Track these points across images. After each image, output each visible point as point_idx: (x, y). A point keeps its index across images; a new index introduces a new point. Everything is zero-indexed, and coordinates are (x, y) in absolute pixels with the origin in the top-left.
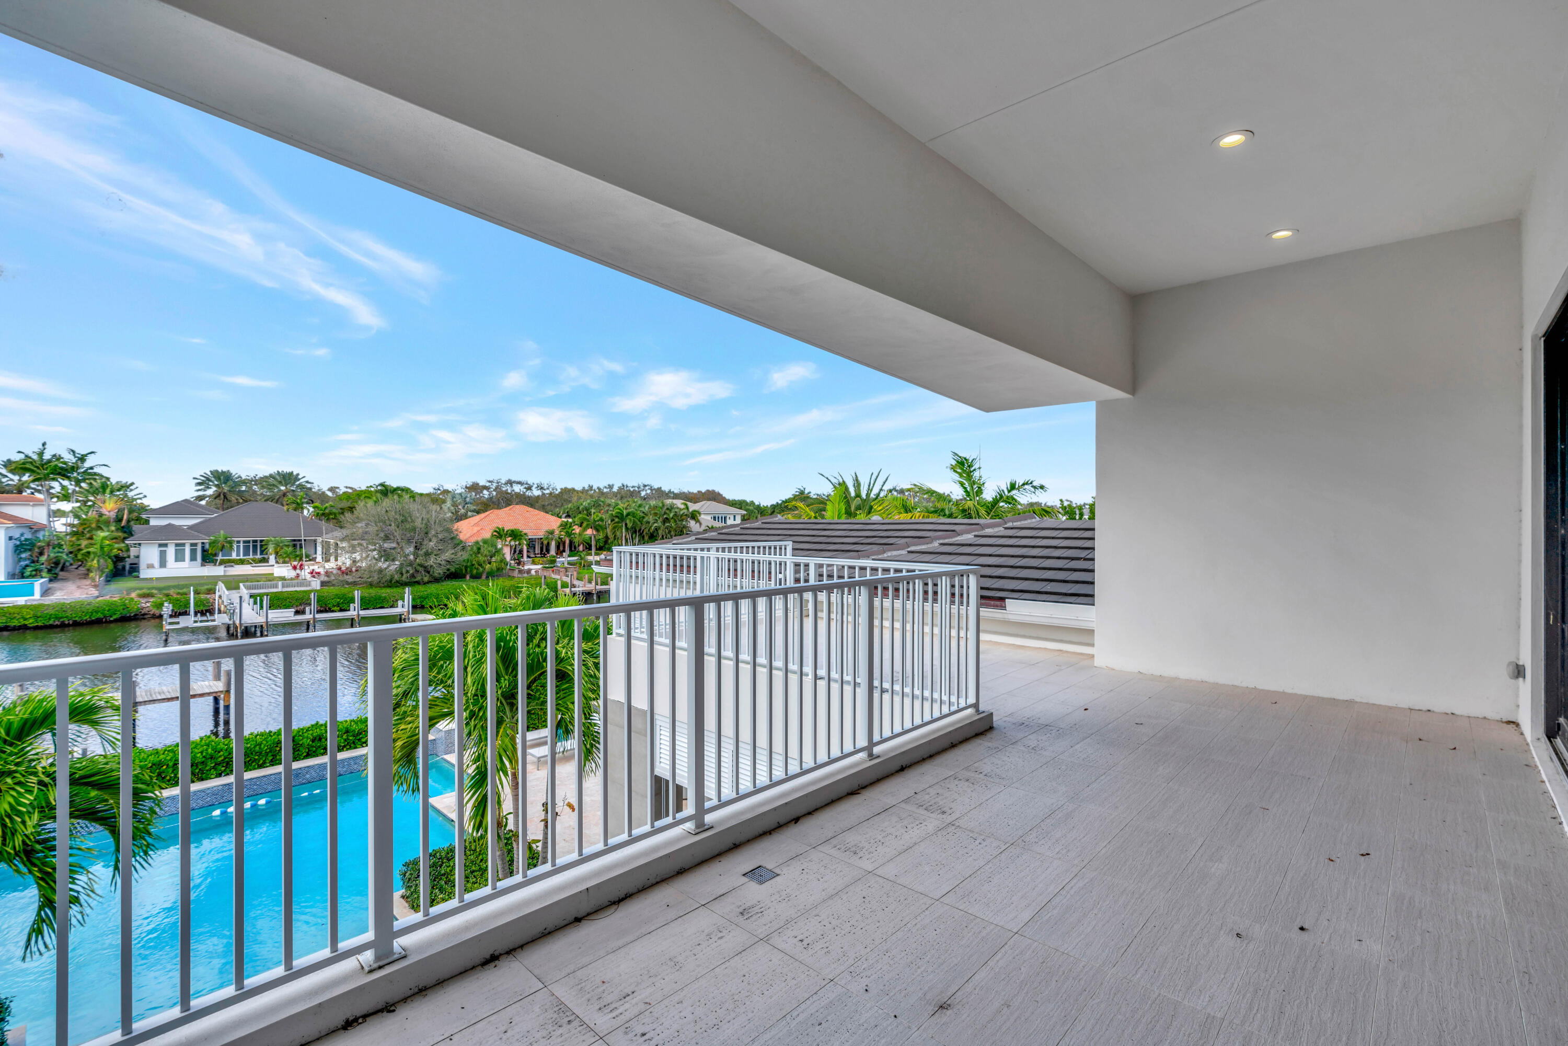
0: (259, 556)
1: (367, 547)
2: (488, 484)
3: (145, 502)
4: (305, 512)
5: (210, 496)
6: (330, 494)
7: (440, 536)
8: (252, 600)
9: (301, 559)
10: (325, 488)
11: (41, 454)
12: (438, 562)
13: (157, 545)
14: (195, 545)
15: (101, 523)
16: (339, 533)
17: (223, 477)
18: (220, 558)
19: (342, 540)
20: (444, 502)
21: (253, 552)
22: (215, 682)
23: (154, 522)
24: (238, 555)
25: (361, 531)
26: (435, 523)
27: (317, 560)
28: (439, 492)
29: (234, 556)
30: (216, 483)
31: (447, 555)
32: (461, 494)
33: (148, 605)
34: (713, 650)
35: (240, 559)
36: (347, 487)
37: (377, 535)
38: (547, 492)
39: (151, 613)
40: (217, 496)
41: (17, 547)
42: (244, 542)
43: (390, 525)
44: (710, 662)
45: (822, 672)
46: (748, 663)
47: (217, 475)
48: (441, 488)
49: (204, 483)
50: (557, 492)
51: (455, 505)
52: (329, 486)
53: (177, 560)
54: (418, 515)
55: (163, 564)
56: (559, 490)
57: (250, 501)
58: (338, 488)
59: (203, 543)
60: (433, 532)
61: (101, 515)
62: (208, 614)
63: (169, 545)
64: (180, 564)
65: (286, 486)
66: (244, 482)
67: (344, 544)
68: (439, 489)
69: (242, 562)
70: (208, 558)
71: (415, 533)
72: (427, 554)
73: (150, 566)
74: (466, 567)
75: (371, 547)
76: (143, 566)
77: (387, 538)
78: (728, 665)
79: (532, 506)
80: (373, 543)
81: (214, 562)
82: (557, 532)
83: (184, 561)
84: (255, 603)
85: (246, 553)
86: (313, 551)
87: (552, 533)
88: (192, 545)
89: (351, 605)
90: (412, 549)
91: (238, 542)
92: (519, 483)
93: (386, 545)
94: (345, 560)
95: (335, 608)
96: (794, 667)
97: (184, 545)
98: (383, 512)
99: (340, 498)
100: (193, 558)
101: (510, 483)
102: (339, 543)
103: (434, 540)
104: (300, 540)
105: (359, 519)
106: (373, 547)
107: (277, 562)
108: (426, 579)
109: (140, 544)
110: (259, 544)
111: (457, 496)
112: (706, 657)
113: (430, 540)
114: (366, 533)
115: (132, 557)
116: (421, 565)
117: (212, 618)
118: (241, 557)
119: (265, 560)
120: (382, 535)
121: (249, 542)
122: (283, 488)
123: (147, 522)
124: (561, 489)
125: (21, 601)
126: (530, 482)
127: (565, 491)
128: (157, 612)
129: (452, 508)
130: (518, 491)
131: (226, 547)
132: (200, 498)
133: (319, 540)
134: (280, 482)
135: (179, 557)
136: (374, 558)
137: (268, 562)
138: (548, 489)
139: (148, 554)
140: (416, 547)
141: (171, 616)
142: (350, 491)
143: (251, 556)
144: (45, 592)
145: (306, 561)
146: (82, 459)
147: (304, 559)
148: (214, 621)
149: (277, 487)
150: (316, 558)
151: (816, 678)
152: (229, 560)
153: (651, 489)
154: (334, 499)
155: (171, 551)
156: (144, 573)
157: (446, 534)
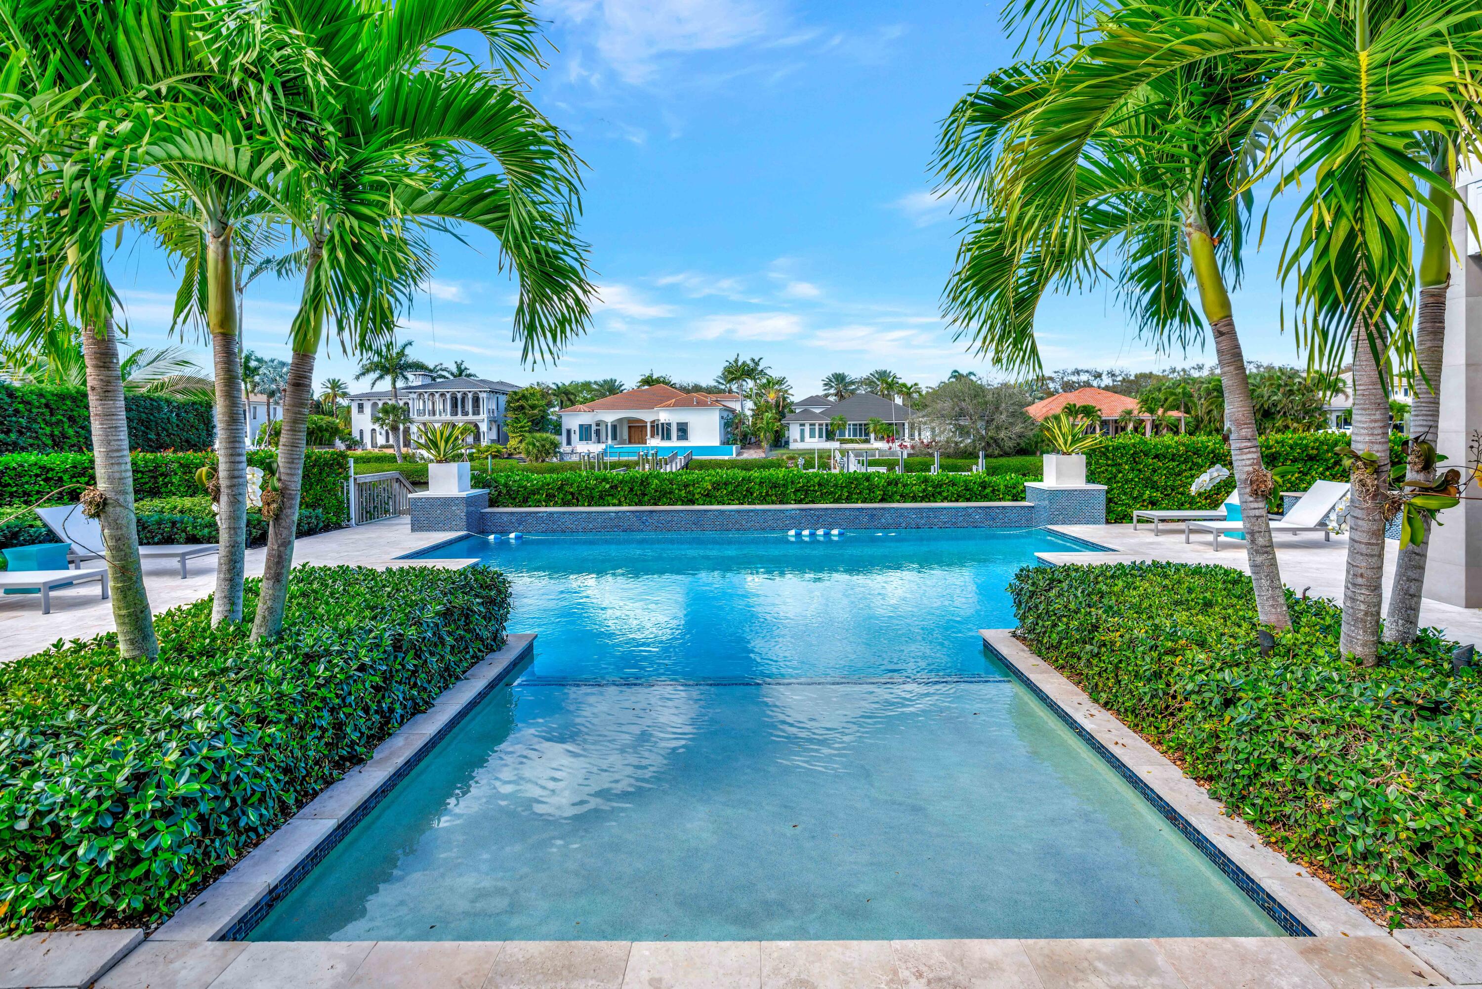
0: (863, 436)
1: (945, 422)
2: (1054, 375)
3: (793, 396)
4: (897, 401)
5: (832, 393)
7: (1011, 411)
9: (893, 437)
11: (736, 361)
12: (1008, 436)
13: (798, 425)
14: (822, 426)
15: (768, 408)
17: (840, 378)
18: (837, 436)
19: (924, 416)
21: (859, 433)
23: (798, 411)
24: (849, 435)
26: (1006, 398)
27: (906, 439)
29: (847, 436)
30: (836, 383)
31: (1018, 429)
35: (850, 440)
37: (955, 412)
40: (836, 393)
41: (725, 424)
42: (854, 427)
43: (966, 401)
47: (837, 378)
49: (829, 383)
50: (1132, 378)
53: (810, 436)
55: (803, 439)
56: (1134, 376)
59: (826, 426)
60: (1004, 407)
61: (767, 402)
63: (805, 426)
64: (812, 440)
65: (882, 382)
66: (853, 382)
69: (852, 441)
70: (830, 436)
72: (998, 428)
73: (795, 441)
74: (1037, 443)
75: (948, 422)
76: (791, 440)
81: (833, 439)
82: (1136, 412)
83: (814, 437)
85: (855, 435)
87: (1129, 413)
88: (820, 426)
89: (932, 467)
90: (984, 424)
91: (850, 427)
94: (927, 436)
97: (816, 425)
100: (820, 436)
101: (1077, 372)
103: (1005, 414)
104: (892, 424)
106: (950, 422)
107: (876, 440)
108: (996, 452)
109: (789, 425)
110: (863, 428)
113: (1001, 414)
115: (785, 433)
116: (991, 438)
118: (851, 438)
119: (867, 441)
121: (857, 428)
122: (879, 384)
124: (1137, 375)
125: (726, 458)
127: (1141, 376)
130: (1087, 379)
131: (842, 428)
132: (827, 396)
133: (905, 422)
134: (878, 380)
135: (812, 435)
136: (951, 432)
137: (870, 440)
138: (1121, 375)
139: (794, 432)
140: (988, 421)
143: (858, 437)
144: (738, 454)
146: (757, 364)
147: (895, 437)
149: (876, 384)
150: (904, 435)
152: (844, 438)
153: (1258, 367)
155: (807, 430)
156: (793, 446)
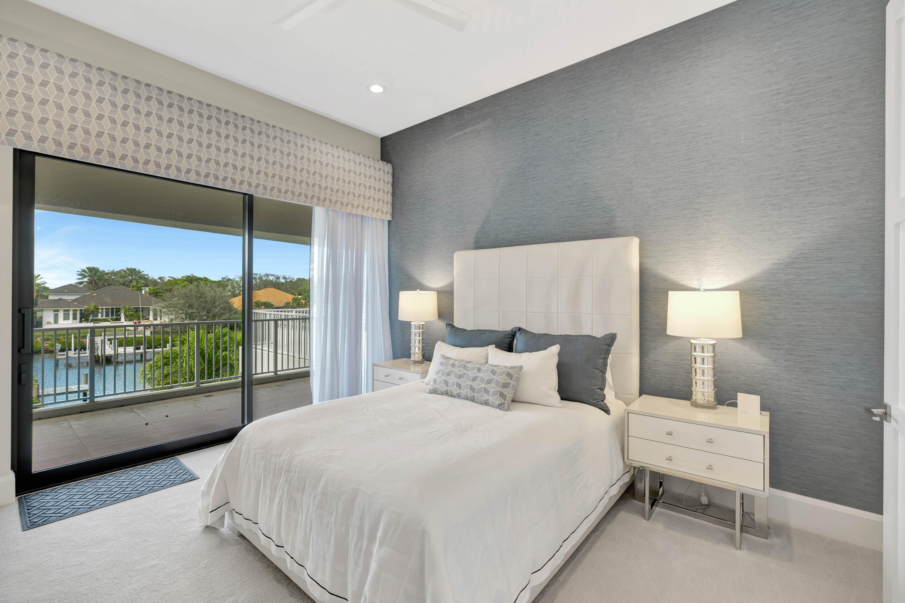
0: (115, 317)
1: (178, 312)
3: (46, 285)
4: (143, 292)
5: (87, 282)
6: (159, 281)
7: (222, 306)
8: (109, 342)
9: (139, 319)
10: (156, 277)
13: (53, 311)
14: (76, 310)
16: (162, 304)
17: (93, 271)
18: (91, 318)
19: (163, 308)
20: (227, 286)
21: (111, 315)
22: (84, 385)
23: (51, 297)
24: (102, 316)
25: (175, 302)
26: (219, 298)
27: (150, 319)
28: (225, 280)
29: (100, 317)
30: (90, 274)
31: (226, 316)
32: (236, 282)
33: (47, 345)
34: (281, 352)
35: (104, 319)
36: (170, 277)
37: (185, 305)
38: (289, 280)
39: (49, 349)
40: (90, 282)
42: (106, 309)
43: (192, 299)
44: (279, 356)
45: (302, 356)
46: (286, 355)
47: (90, 269)
48: (227, 278)
49: (82, 274)
50: (294, 281)
51: (233, 288)
52: (159, 276)
53: (64, 319)
54: (209, 294)
55: (56, 321)
56: (296, 279)
57: (111, 285)
58: (164, 277)
59: (80, 310)
60: (217, 303)
62: (82, 350)
63: (60, 311)
64: (66, 321)
65: (132, 276)
66: (107, 274)
67: (165, 310)
68: (225, 278)
69: (105, 320)
70: (84, 317)
71: (207, 304)
72: (214, 316)
73: (49, 323)
75: (181, 312)
76: (44, 322)
77: (190, 306)
78: (285, 357)
79: (279, 289)
80: (181, 309)
81: (88, 320)
83: (69, 319)
84: (111, 343)
85: (107, 315)
86: (147, 314)
88: (74, 310)
89: (168, 345)
90: (205, 313)
91: (102, 309)
92: (271, 275)
93: (189, 311)
94: (166, 320)
95: (159, 346)
96: (291, 354)
97: (69, 310)
98: (188, 292)
99: (165, 283)
100: (75, 318)
101: (267, 275)
102: (162, 309)
103: (218, 308)
104: (139, 308)
105: (174, 296)
106: (182, 312)
107: (125, 321)
109: (42, 310)
110: (115, 310)
111: (235, 283)
112: (278, 355)
113: (216, 308)
114: (178, 303)
115: (38, 318)
117: (85, 352)
118: (104, 317)
119: (118, 319)
120: (187, 305)
121: (108, 309)
122: (130, 278)
123: (47, 297)
124: (297, 279)
126: (279, 275)
127: (299, 280)
128: (53, 349)
129: (232, 290)
130: (272, 279)
131: (95, 312)
132: (81, 283)
133: (151, 307)
134: (129, 275)
135: (66, 318)
136: (182, 318)
137: (120, 321)
138: (289, 278)
139: (47, 316)
140: (207, 312)
141: (60, 351)
142: (171, 279)
143: (110, 317)
145: (142, 320)
147: (141, 319)
148: (86, 353)
149: (128, 278)
150: (149, 318)
151: (299, 358)
152: (97, 319)
154: (162, 284)
155: (61, 314)
156: (45, 326)
157: (225, 304)
